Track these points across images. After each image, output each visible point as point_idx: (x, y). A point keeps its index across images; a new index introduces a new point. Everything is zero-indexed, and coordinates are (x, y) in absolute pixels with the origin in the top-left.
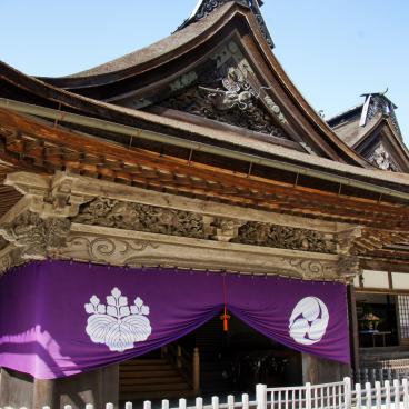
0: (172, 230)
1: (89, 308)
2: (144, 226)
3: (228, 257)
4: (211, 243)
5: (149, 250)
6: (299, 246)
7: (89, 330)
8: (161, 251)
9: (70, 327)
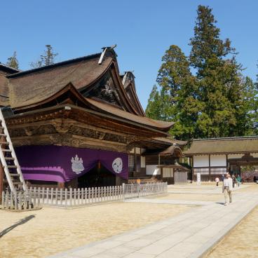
0: (89, 136)
1: (72, 161)
2: (83, 135)
3: (102, 145)
4: (98, 140)
5: (84, 143)
6: (117, 141)
7: (73, 168)
8: (87, 143)
9: (67, 166)
